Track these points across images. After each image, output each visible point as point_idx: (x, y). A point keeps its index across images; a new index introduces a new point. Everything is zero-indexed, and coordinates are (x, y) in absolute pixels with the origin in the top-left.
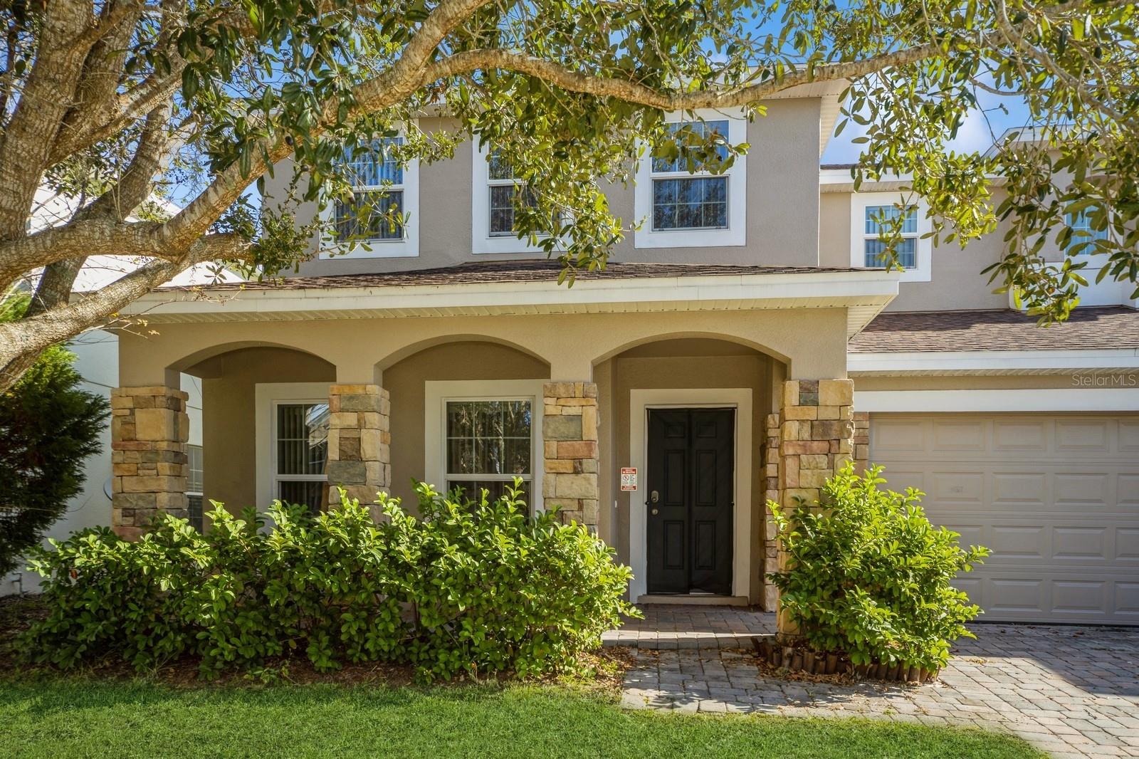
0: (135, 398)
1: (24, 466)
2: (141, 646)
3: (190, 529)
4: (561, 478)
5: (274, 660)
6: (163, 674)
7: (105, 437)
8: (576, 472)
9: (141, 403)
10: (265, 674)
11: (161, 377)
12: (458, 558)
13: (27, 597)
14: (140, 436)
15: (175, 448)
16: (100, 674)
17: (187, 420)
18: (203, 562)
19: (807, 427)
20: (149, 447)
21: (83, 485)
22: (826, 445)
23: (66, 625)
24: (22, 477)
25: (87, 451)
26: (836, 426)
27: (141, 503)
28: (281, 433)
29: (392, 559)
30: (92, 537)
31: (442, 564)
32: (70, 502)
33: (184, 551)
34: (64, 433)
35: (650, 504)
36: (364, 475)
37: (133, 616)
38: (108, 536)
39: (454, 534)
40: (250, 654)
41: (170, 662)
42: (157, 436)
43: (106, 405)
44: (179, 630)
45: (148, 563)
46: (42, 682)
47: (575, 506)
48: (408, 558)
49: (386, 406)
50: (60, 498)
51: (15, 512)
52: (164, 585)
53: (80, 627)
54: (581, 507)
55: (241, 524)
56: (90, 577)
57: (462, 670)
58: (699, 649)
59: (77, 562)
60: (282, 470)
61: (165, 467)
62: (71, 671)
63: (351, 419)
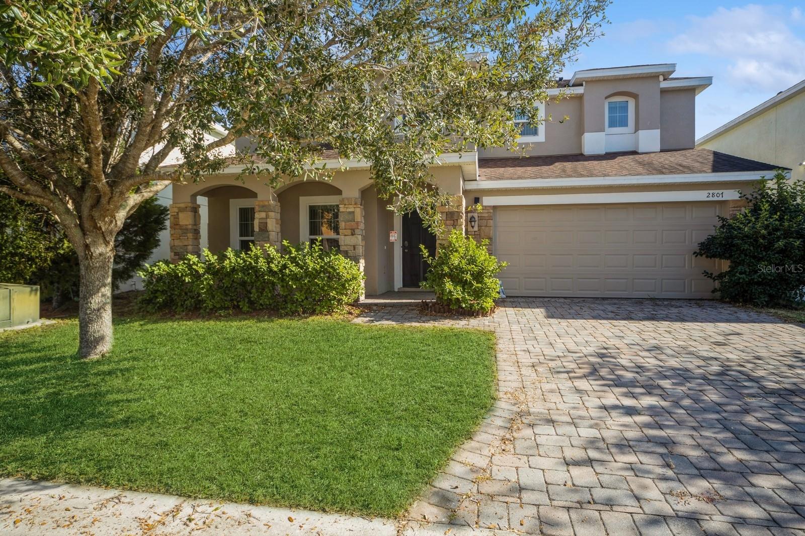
0: (179, 208)
1: (136, 236)
2: (179, 304)
3: (197, 259)
4: (347, 237)
5: (227, 308)
6: (187, 315)
7: (167, 223)
8: (353, 235)
9: (181, 210)
10: (222, 313)
11: (188, 199)
12: (293, 269)
13: (138, 291)
14: (181, 223)
15: (195, 227)
16: (165, 315)
17: (199, 216)
18: (201, 271)
19: (445, 214)
20: (184, 227)
21: (160, 243)
22: (452, 222)
23: (152, 296)
24: (135, 241)
25: (161, 229)
26: (456, 214)
27: (181, 250)
28: (241, 220)
29: (270, 270)
30: (161, 263)
31: (287, 271)
32: (154, 250)
33: (194, 267)
34: (152, 222)
35: (404, 247)
36: (268, 237)
37: (176, 293)
38: (167, 263)
39: (293, 260)
40: (218, 306)
41: (190, 310)
42: (188, 223)
43: (168, 210)
44: (192, 298)
45: (180, 272)
46: (143, 318)
47: (352, 249)
48: (275, 269)
49: (278, 209)
50: (149, 249)
51: (133, 255)
52: (187, 280)
53: (157, 297)
54: (354, 249)
55: (216, 257)
56: (160, 278)
57: (296, 311)
58: (402, 306)
59: (155, 272)
60: (241, 235)
61: (190, 235)
62: (153, 314)
63: (263, 215)
